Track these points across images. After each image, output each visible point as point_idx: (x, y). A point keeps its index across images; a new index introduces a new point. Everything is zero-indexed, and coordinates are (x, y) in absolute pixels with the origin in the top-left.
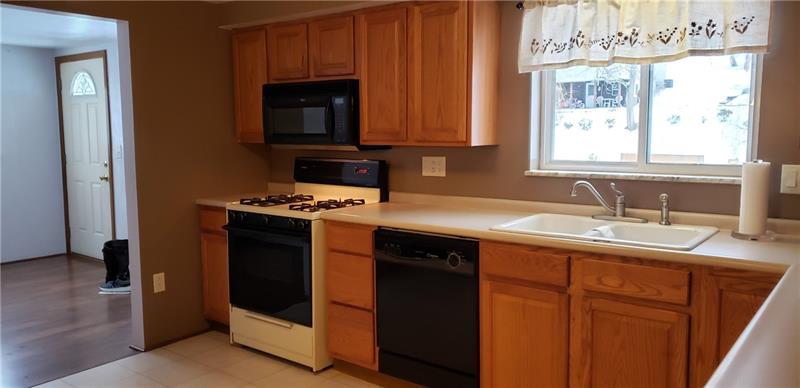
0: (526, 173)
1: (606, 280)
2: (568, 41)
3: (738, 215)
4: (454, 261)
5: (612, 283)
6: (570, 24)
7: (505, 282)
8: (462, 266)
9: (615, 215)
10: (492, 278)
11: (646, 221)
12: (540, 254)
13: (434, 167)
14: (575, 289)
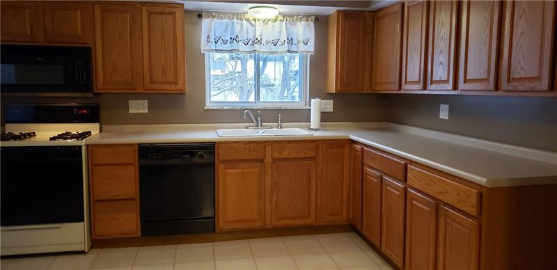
0: (206, 108)
1: (283, 153)
2: (229, 38)
3: (310, 122)
4: (202, 156)
5: (285, 154)
6: (229, 29)
7: (231, 163)
8: (207, 158)
9: (258, 126)
10: (223, 162)
11: (272, 128)
12: (250, 145)
13: (139, 107)
14: (268, 159)
